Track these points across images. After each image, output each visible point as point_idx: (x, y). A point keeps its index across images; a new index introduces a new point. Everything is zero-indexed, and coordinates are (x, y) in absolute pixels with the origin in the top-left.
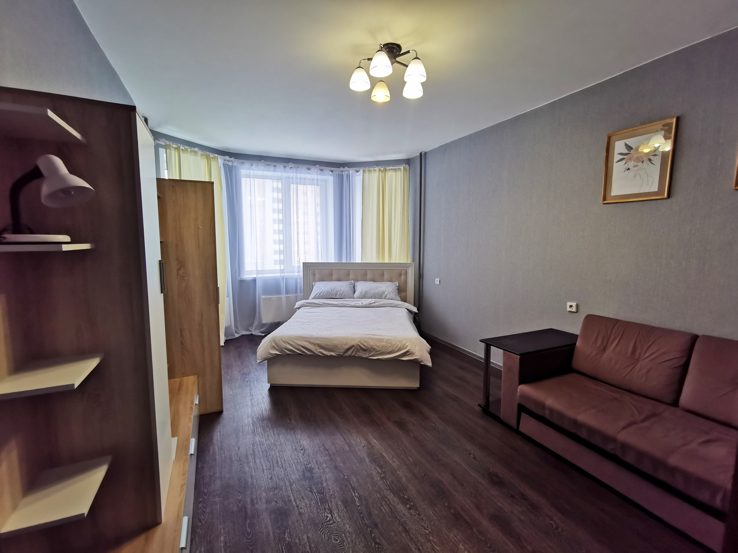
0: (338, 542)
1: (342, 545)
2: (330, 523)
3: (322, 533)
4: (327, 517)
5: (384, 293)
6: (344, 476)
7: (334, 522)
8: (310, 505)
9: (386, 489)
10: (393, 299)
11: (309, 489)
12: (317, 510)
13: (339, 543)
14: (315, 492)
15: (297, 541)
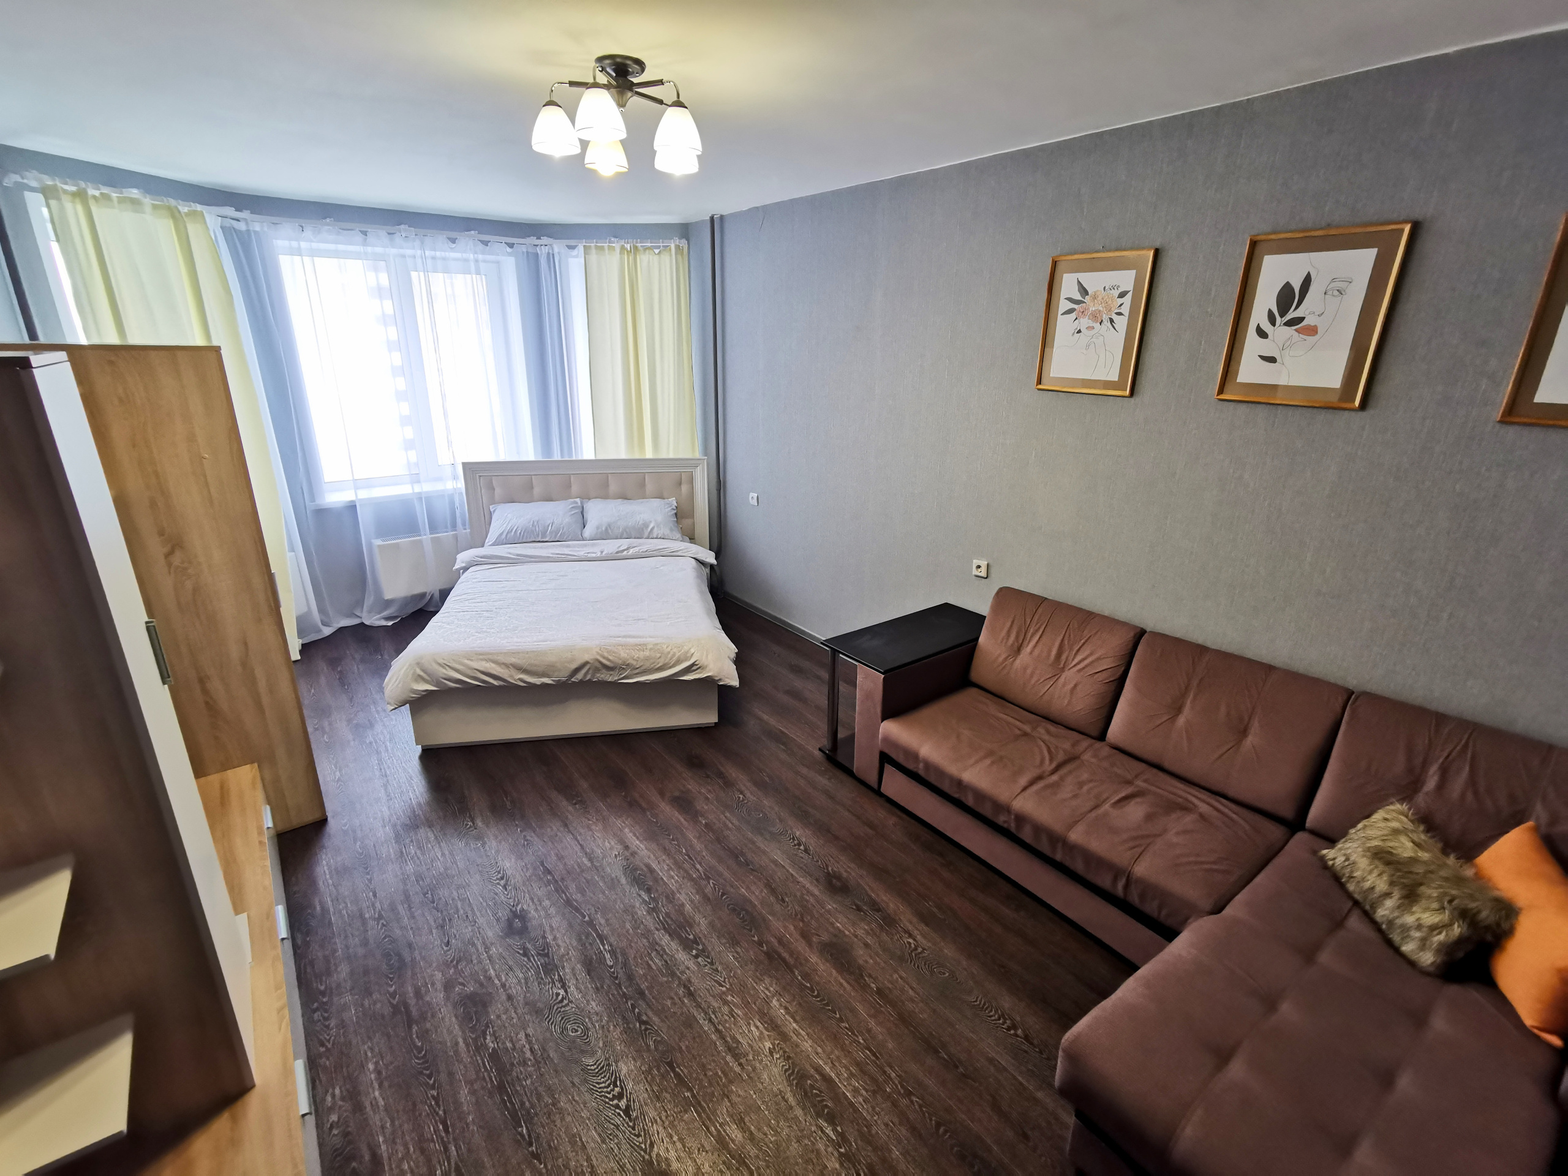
0: (579, 1033)
1: (585, 1037)
2: (564, 1004)
3: (550, 1023)
4: (558, 994)
5: (646, 525)
6: (585, 917)
7: (571, 1002)
8: (526, 979)
9: (657, 929)
10: (666, 537)
11: (521, 952)
12: (539, 987)
13: (581, 1033)
14: (532, 955)
15: (509, 1045)
